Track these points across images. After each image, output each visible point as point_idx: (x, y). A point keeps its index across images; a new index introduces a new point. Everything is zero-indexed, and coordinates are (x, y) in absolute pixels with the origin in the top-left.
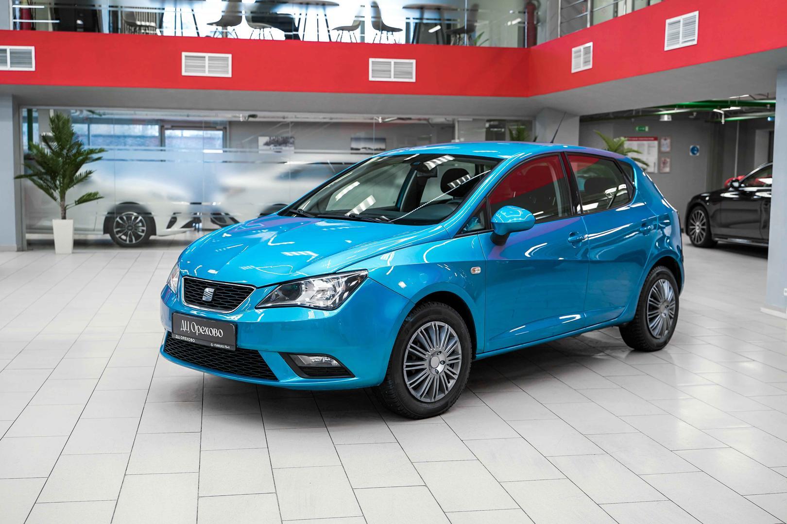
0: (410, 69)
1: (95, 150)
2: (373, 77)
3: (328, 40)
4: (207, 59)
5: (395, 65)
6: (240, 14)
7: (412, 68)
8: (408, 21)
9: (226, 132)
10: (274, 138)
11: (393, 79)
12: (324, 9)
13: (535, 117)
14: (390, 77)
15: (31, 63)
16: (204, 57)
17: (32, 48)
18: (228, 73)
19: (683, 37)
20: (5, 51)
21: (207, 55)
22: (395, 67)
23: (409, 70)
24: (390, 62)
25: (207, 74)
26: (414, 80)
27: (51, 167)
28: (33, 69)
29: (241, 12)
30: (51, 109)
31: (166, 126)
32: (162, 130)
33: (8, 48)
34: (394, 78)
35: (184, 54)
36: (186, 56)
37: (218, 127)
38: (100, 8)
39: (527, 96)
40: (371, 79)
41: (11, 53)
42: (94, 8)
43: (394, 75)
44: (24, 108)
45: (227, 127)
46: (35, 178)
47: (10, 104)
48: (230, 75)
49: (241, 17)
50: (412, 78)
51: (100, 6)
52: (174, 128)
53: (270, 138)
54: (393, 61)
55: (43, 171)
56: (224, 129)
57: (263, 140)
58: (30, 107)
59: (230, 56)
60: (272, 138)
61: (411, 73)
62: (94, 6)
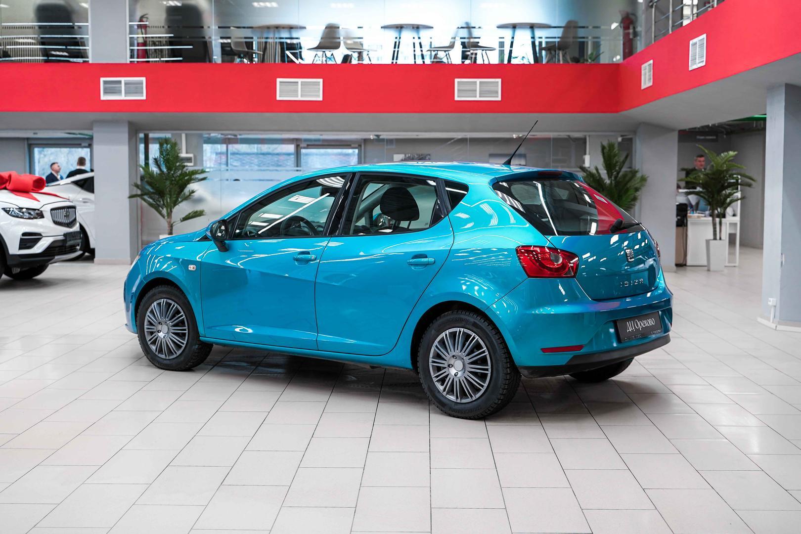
0: (496, 88)
1: (198, 170)
2: (458, 97)
3: (413, 63)
4: (300, 84)
5: (480, 84)
6: (338, 40)
7: (498, 86)
8: (502, 40)
9: (361, 150)
10: (409, 155)
11: (478, 99)
12: (418, 32)
13: (635, 132)
14: (476, 97)
15: (142, 93)
16: (297, 82)
17: (144, 79)
18: (319, 96)
19: (699, 58)
20: (120, 82)
21: (300, 80)
22: (480, 86)
23: (493, 89)
24: (476, 82)
25: (299, 98)
26: (499, 99)
27: (158, 187)
28: (144, 98)
29: (340, 38)
30: (184, 133)
31: (302, 145)
32: (298, 148)
33: (123, 79)
34: (480, 97)
35: (279, 80)
36: (280, 82)
37: (353, 146)
38: (210, 40)
39: (617, 112)
40: (456, 98)
41: (126, 84)
42: (204, 40)
43: (480, 94)
44: (142, 133)
45: (362, 144)
46: (146, 197)
47: (126, 129)
48: (321, 99)
49: (340, 43)
50: (497, 97)
51: (210, 38)
52: (310, 147)
53: (406, 156)
54: (478, 81)
55: (152, 190)
56: (359, 147)
57: (398, 157)
58: (146, 132)
59: (321, 81)
60: (407, 156)
61: (497, 92)
62: (204, 38)
